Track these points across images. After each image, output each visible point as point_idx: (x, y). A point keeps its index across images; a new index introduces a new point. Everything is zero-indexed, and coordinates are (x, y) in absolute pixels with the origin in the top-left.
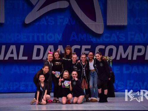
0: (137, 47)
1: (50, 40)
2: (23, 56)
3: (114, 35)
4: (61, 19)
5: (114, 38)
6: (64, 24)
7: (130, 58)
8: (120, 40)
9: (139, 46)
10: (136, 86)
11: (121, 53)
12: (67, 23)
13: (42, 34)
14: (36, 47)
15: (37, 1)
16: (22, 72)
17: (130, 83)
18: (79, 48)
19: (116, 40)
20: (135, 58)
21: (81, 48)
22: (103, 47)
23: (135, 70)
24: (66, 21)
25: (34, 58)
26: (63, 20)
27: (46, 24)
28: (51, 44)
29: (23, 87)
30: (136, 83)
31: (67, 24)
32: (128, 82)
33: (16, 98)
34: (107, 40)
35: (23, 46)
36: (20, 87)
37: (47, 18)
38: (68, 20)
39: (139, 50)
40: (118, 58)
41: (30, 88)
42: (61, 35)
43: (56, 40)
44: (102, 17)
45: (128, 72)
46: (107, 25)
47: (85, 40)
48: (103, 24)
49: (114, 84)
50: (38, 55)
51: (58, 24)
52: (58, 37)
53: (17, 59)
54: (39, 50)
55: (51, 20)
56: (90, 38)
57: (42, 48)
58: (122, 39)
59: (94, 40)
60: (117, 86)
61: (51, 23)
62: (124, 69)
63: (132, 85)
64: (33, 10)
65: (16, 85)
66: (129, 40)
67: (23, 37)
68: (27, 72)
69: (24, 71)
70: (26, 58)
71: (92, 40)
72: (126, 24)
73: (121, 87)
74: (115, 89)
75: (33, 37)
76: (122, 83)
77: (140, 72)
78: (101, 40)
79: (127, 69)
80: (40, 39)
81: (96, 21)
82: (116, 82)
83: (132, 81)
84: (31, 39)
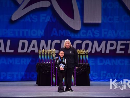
0: (109, 42)
1: (34, 35)
2: (10, 49)
3: (89, 31)
4: (43, 17)
5: (90, 34)
6: (46, 21)
7: (103, 52)
8: (95, 35)
9: (111, 41)
10: (109, 76)
11: (96, 47)
12: (48, 20)
13: (27, 30)
14: (21, 42)
15: (22, 1)
16: (8, 63)
17: (103, 74)
18: (60, 43)
19: (92, 36)
20: (108, 52)
21: (61, 42)
22: (80, 42)
23: (108, 62)
24: (48, 19)
25: (20, 51)
26: (46, 18)
27: (30, 21)
28: (35, 39)
29: (9, 77)
30: (109, 74)
31: (49, 22)
32: (102, 72)
33: (3, 86)
34: (83, 36)
35: (10, 40)
36: (6, 76)
37: (31, 15)
38: (49, 18)
39: (112, 45)
40: (93, 52)
41: (15, 77)
42: (43, 31)
43: (39, 35)
44: (79, 15)
45: (102, 64)
46: (84, 22)
47: (65, 35)
48: (80, 21)
49: (89, 75)
50: (23, 48)
51: (41, 21)
52: (41, 33)
53: (4, 52)
54: (24, 44)
55: (35, 17)
56: (69, 34)
57: (26, 42)
58: (97, 35)
59: (72, 35)
60: (92, 76)
61: (35, 20)
62: (98, 61)
63: (105, 75)
64: (19, 9)
65: (4, 75)
66: (103, 36)
67: (10, 33)
68: (13, 64)
69: (11, 62)
70: (12, 51)
71: (71, 35)
72: (100, 21)
73: (95, 77)
74: (91, 79)
75: (19, 32)
76: (96, 74)
77: (112, 64)
78: (79, 35)
79: (101, 61)
80: (25, 35)
81: (75, 19)
82: (92, 72)
83: (105, 72)
84: (17, 34)
